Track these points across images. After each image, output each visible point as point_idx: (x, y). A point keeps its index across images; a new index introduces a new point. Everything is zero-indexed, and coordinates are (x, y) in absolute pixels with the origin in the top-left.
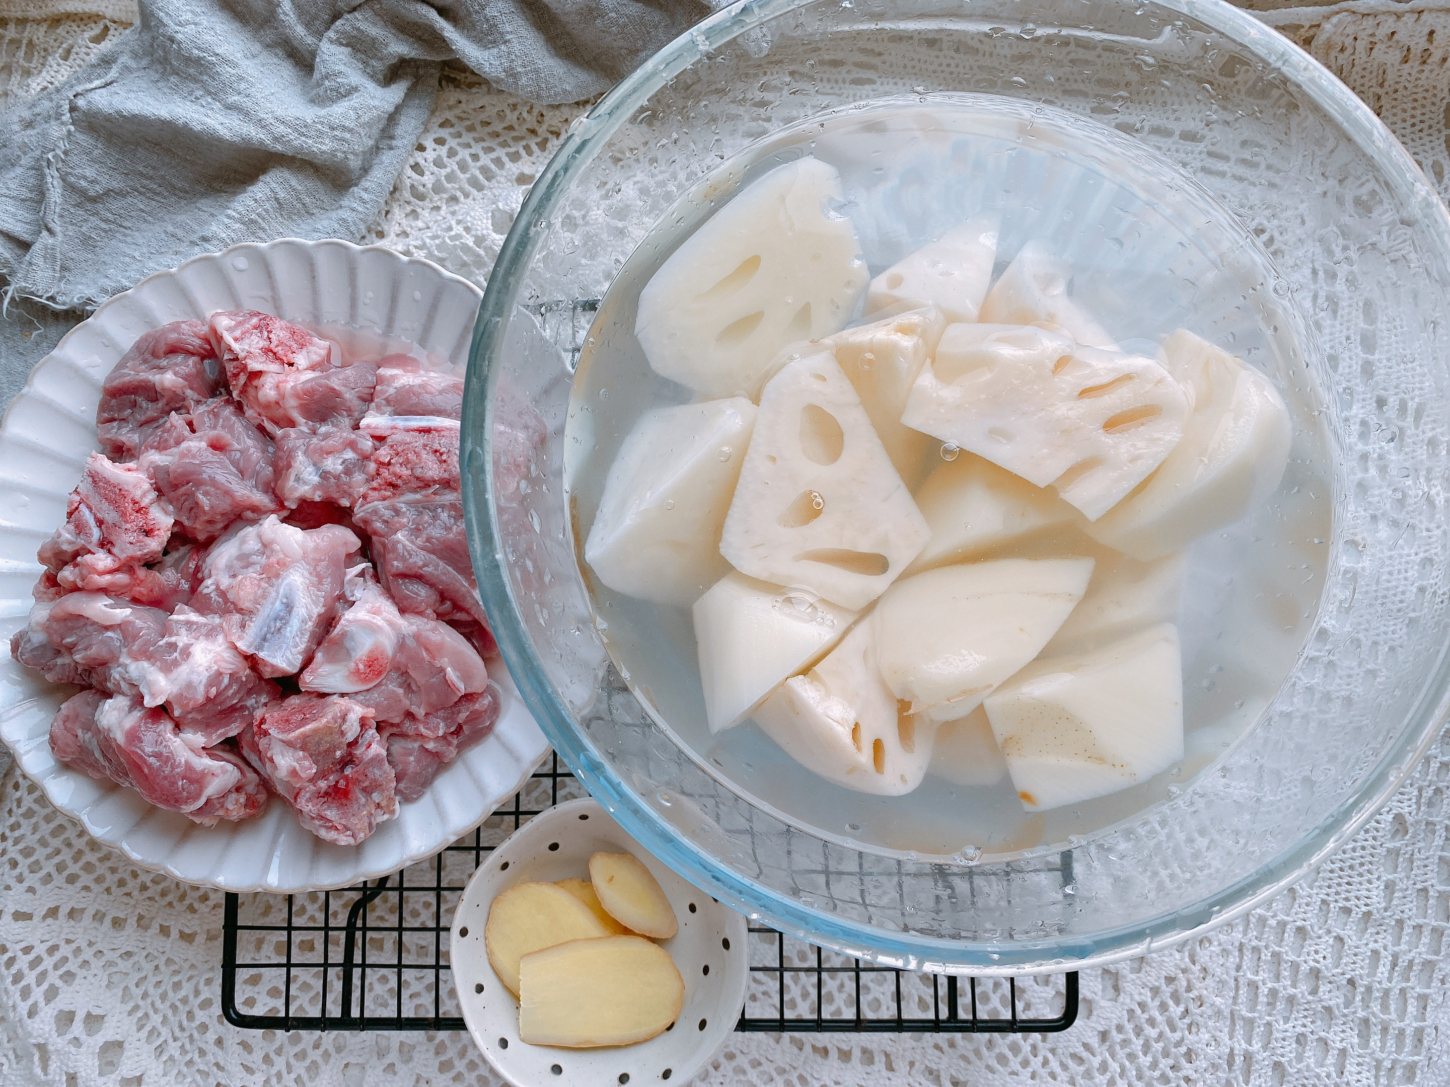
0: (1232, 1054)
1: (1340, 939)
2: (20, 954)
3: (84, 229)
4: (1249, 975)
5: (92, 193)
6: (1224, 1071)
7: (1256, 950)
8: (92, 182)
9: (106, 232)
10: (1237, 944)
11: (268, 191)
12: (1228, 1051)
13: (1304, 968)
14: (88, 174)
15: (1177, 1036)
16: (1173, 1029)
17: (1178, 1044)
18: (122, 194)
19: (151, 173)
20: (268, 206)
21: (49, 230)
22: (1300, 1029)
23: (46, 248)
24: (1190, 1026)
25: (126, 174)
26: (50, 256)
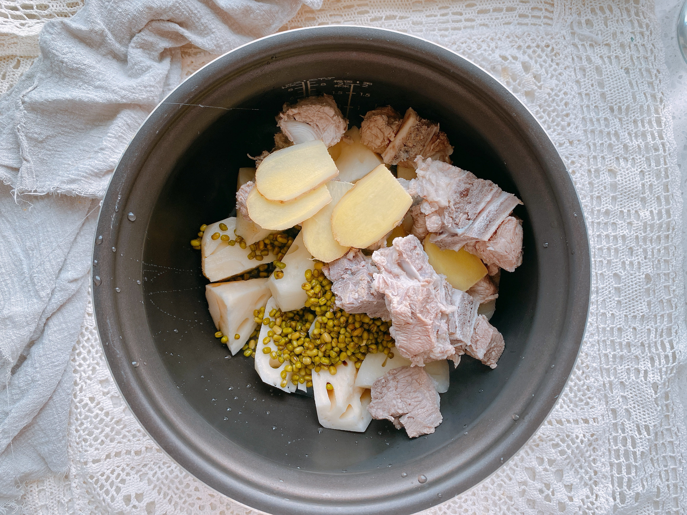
0: (604, 384)
1: (634, 329)
2: (100, 477)
3: (40, 156)
4: (604, 352)
5: (40, 139)
6: (603, 391)
7: (604, 341)
8: (39, 134)
9: (50, 155)
10: (597, 341)
11: (123, 121)
12: (602, 383)
13: (624, 343)
14: (37, 131)
15: (582, 382)
16: (580, 380)
17: (583, 385)
18: (54, 137)
19: (65, 124)
20: (124, 128)
21: (26, 160)
22: (627, 367)
23: (27, 169)
24: (586, 378)
25: (54, 127)
26: (30, 172)
